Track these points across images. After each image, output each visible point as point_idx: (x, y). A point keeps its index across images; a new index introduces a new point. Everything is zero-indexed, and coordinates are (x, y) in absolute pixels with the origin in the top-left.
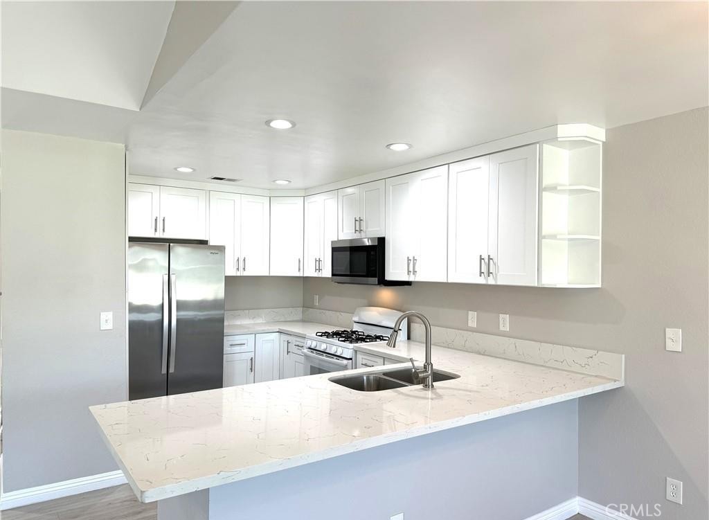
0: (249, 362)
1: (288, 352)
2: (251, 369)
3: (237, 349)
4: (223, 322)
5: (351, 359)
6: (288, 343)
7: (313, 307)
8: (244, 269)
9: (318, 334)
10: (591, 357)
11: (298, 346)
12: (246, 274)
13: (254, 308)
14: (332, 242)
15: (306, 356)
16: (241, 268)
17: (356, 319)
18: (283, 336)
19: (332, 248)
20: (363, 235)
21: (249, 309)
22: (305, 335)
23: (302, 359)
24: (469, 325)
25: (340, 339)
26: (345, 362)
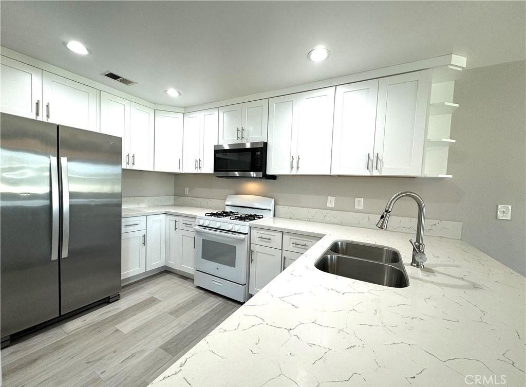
0: (142, 238)
1: (175, 229)
2: (144, 243)
3: (131, 229)
4: (121, 207)
5: (247, 234)
6: (176, 221)
7: (184, 196)
8: (133, 164)
9: (207, 215)
10: (435, 225)
11: (186, 224)
12: (134, 168)
13: (137, 196)
14: (215, 146)
15: (198, 232)
16: (131, 162)
17: (229, 203)
18: (169, 217)
19: (215, 151)
20: (244, 141)
21: (134, 197)
22: (196, 216)
23: (193, 234)
24: (328, 206)
25: (232, 218)
26: (243, 236)
